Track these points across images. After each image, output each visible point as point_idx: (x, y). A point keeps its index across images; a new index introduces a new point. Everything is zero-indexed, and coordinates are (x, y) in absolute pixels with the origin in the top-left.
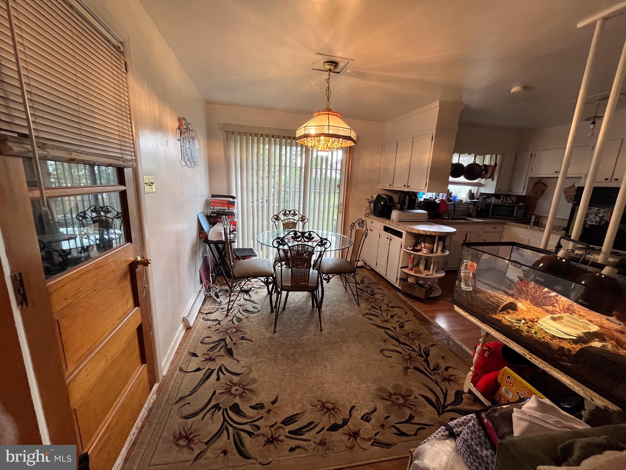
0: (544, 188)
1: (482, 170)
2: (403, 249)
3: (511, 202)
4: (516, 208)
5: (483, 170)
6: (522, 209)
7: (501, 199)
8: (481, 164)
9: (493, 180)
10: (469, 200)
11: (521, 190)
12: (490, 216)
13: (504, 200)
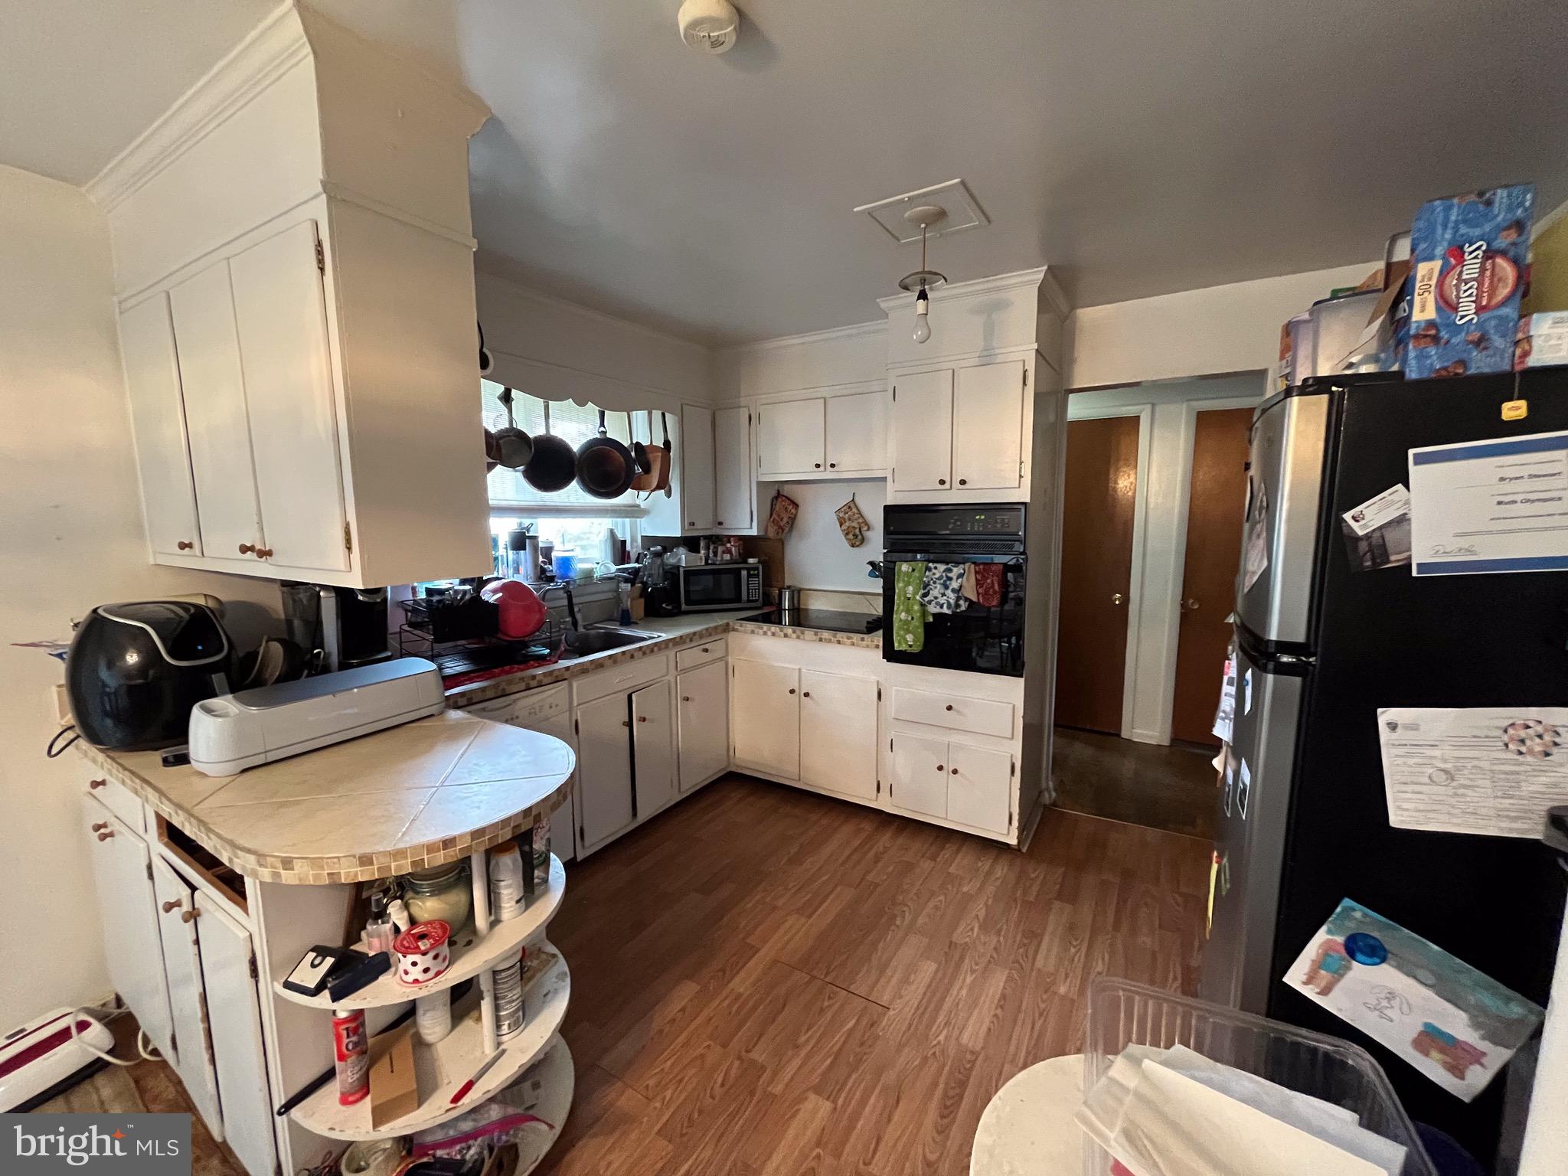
0: (793, 511)
1: (630, 463)
2: (272, 987)
3: (727, 557)
4: (744, 573)
5: (634, 462)
6: (757, 576)
7: (702, 552)
8: (626, 443)
9: (669, 494)
10: (613, 568)
11: (745, 522)
12: (684, 607)
13: (711, 555)
